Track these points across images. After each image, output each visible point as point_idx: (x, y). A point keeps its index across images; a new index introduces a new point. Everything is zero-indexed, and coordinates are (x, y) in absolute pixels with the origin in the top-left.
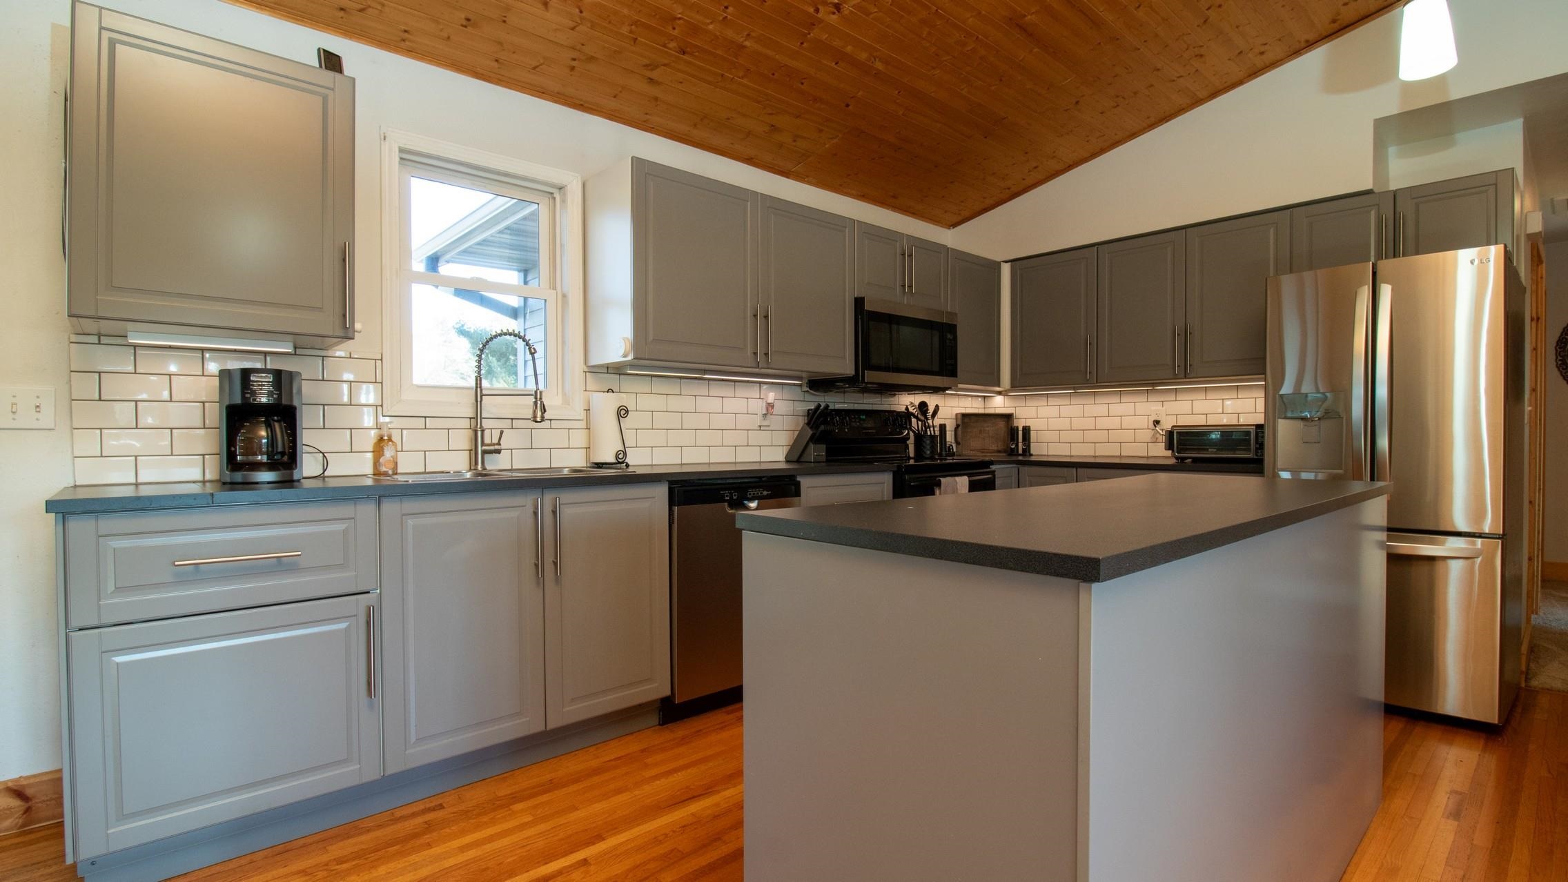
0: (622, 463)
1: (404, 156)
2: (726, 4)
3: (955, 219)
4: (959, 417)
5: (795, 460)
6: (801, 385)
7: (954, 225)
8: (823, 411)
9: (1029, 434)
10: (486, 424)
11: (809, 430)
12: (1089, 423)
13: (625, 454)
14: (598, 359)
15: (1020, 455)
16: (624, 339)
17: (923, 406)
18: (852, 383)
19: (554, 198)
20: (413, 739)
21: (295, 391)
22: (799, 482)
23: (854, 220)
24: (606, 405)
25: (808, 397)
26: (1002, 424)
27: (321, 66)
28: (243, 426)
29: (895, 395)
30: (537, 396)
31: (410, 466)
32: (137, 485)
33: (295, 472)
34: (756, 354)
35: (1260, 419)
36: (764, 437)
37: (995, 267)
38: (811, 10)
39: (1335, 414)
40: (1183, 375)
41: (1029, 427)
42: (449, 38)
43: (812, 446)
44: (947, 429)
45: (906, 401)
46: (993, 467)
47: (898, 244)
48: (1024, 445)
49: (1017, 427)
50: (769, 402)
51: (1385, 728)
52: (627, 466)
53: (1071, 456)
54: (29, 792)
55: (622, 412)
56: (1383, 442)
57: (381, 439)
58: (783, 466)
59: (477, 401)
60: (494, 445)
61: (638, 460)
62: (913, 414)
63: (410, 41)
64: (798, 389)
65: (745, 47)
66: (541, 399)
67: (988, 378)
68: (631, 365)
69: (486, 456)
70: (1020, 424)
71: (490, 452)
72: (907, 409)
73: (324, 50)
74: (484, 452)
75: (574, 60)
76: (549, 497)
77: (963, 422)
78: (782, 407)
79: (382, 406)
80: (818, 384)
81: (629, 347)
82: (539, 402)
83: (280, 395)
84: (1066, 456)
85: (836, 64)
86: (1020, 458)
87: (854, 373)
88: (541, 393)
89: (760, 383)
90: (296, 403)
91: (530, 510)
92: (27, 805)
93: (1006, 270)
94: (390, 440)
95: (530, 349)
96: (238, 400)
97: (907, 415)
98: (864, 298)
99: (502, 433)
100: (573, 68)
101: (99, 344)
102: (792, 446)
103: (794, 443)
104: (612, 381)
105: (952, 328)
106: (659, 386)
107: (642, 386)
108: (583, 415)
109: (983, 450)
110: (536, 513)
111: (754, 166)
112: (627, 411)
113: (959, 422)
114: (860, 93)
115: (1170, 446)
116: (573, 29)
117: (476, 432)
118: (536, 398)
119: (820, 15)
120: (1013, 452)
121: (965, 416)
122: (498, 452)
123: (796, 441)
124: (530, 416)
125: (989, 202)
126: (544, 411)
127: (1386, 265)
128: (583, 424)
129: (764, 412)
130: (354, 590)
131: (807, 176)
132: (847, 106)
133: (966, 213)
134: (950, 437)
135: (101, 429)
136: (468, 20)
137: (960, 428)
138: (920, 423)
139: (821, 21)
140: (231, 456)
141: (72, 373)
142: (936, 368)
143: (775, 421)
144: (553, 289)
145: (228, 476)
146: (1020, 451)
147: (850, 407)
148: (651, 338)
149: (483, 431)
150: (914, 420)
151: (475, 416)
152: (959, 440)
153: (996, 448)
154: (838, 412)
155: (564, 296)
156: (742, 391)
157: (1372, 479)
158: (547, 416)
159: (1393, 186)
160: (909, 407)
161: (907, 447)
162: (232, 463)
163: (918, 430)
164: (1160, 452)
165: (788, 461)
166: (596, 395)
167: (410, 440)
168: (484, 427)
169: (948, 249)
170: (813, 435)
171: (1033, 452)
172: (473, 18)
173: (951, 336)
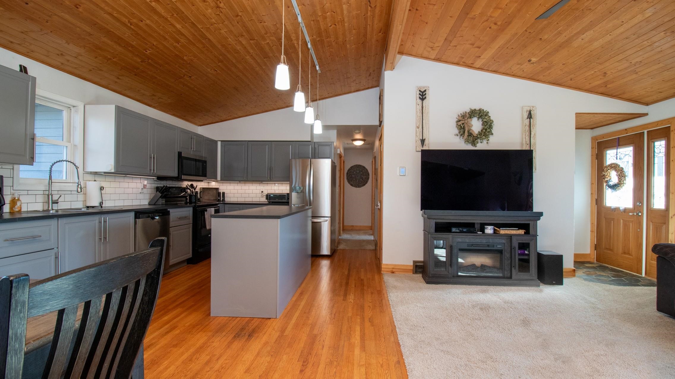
3: (201, 124)
4: (201, 189)
5: (153, 204)
6: (155, 179)
7: (201, 126)
8: (162, 187)
9: (224, 194)
11: (160, 194)
15: (221, 201)
16: (111, 165)
17: (193, 185)
18: (177, 178)
19: (71, 109)
22: (169, 211)
23: (178, 127)
24: (97, 186)
25: (157, 183)
26: (215, 191)
27: (20, 71)
34: (151, 170)
35: (288, 192)
36: (141, 197)
37: (216, 142)
39: (303, 192)
40: (270, 180)
41: (224, 192)
43: (161, 199)
44: (198, 193)
45: (186, 184)
46: (219, 205)
47: (190, 135)
48: (223, 198)
49: (220, 192)
50: (145, 184)
51: (312, 259)
53: (238, 201)
55: (102, 188)
56: (312, 198)
57: (14, 199)
58: (147, 207)
59: (49, 184)
60: (57, 200)
62: (188, 188)
67: (212, 177)
68: (114, 173)
69: (53, 204)
70: (221, 191)
71: (55, 203)
72: (186, 186)
73: (23, 66)
77: (203, 191)
78: (148, 186)
79: (13, 186)
81: (113, 167)
82: (79, 185)
84: (236, 201)
87: (177, 176)
89: (142, 178)
91: (97, 221)
93: (219, 144)
94: (19, 199)
95: (76, 167)
97: (185, 188)
98: (182, 152)
99: (61, 196)
102: (151, 199)
105: (205, 162)
109: (209, 200)
112: (103, 188)
113: (201, 191)
114: (187, 93)
115: (267, 199)
116: (100, 64)
117: (49, 195)
119: (184, 77)
120: (219, 200)
121: (203, 188)
122: (59, 202)
123: (154, 198)
127: (313, 160)
129: (142, 187)
132: (182, 95)
133: (206, 123)
134: (199, 196)
137: (202, 193)
138: (190, 191)
142: (201, 174)
143: (146, 191)
144: (69, 143)
146: (221, 200)
148: (120, 164)
149: (52, 196)
150: (188, 190)
151: (48, 190)
152: (201, 196)
153: (213, 199)
155: (75, 146)
156: (135, 181)
157: (310, 206)
159: (314, 141)
161: (187, 199)
163: (190, 193)
164: (264, 200)
165: (149, 204)
166: (90, 182)
167: (24, 199)
168: (52, 193)
169: (204, 136)
170: (161, 196)
171: (225, 200)
172: (64, 54)
173: (205, 164)
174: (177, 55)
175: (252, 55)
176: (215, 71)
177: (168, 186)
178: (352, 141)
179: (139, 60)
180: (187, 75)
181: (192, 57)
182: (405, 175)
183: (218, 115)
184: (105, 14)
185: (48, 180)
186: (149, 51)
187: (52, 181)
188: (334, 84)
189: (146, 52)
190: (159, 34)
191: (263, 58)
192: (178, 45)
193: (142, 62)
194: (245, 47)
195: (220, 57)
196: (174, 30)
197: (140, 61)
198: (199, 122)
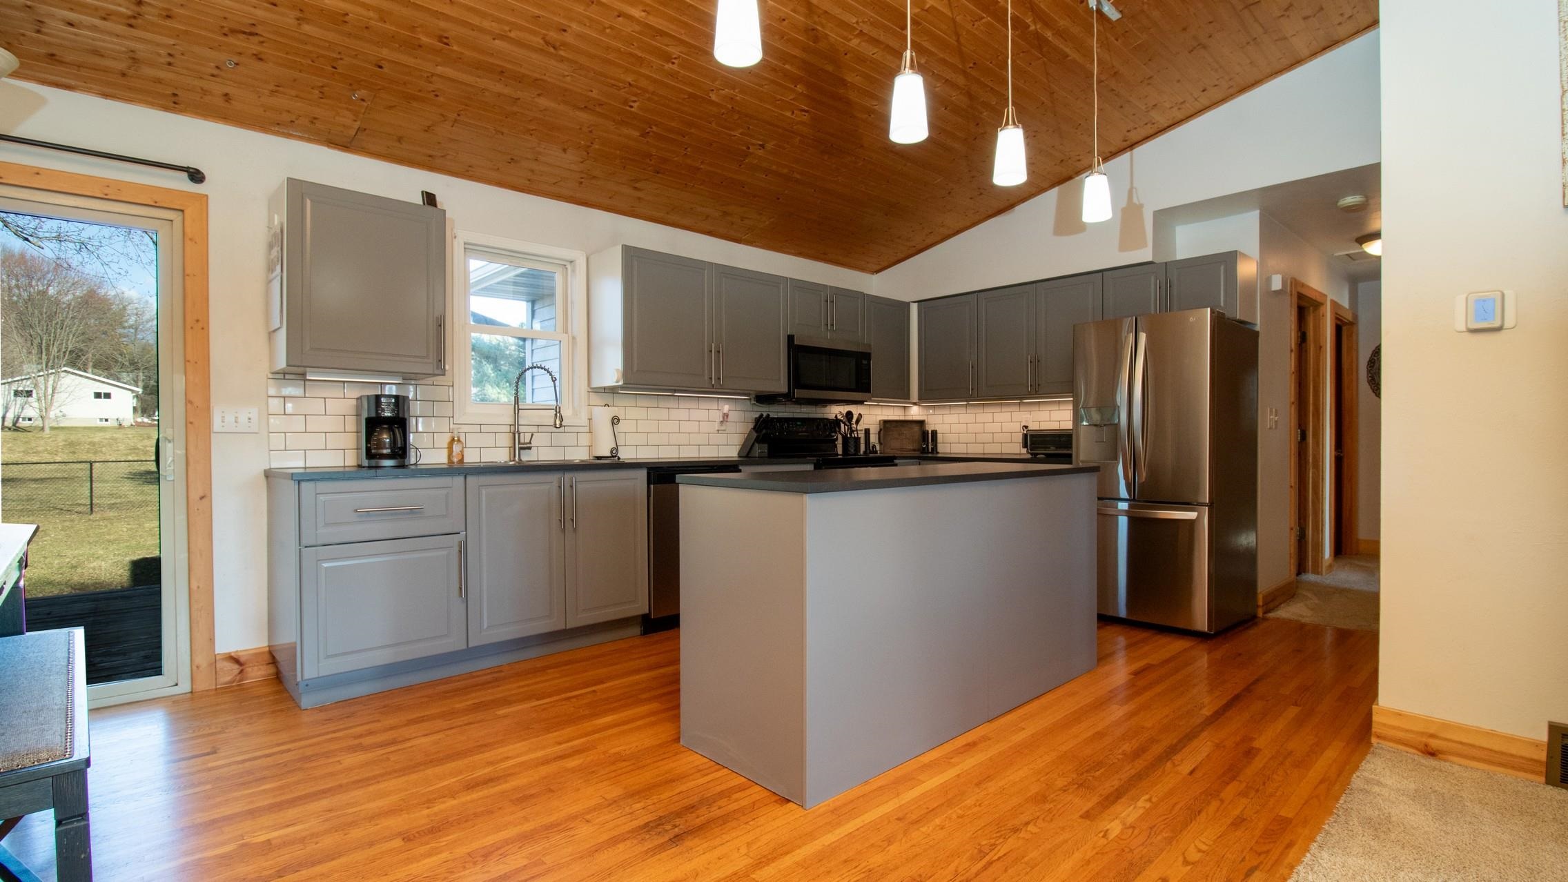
0: (615, 456)
1: (467, 246)
2: (686, 147)
3: (878, 267)
4: (882, 422)
5: (745, 455)
6: (750, 400)
7: (877, 272)
8: (764, 420)
9: (937, 436)
10: (522, 429)
11: (755, 433)
12: (979, 428)
13: (617, 450)
14: (598, 382)
15: (929, 453)
16: (617, 370)
17: (849, 414)
18: (787, 398)
19: (567, 268)
20: (485, 626)
21: (406, 408)
22: (741, 469)
23: (787, 278)
24: (603, 415)
25: (756, 408)
26: (916, 429)
27: (424, 204)
28: (375, 431)
29: (826, 406)
30: (557, 410)
31: (471, 458)
32: (305, 468)
33: (406, 460)
34: (711, 378)
36: (721, 438)
37: (907, 306)
38: (745, 148)
39: (1111, 421)
40: (1034, 393)
41: (936, 431)
42: (498, 169)
43: (757, 445)
44: (871, 432)
45: (836, 411)
46: (897, 462)
47: (822, 293)
48: (932, 445)
49: (928, 431)
50: (725, 412)
52: (619, 458)
53: (967, 453)
54: (242, 660)
55: (615, 421)
57: (453, 440)
58: (737, 459)
59: (515, 413)
60: (527, 443)
61: (626, 455)
62: (841, 420)
63: (472, 171)
64: (748, 402)
65: (701, 168)
66: (559, 412)
67: (900, 393)
68: (622, 388)
69: (522, 451)
70: (930, 428)
71: (524, 448)
72: (836, 417)
73: (427, 193)
74: (520, 449)
75: (582, 178)
76: (568, 475)
77: (884, 427)
78: (734, 416)
79: (453, 417)
80: (763, 399)
81: (620, 375)
82: (558, 415)
83: (398, 411)
85: (766, 176)
86: (930, 455)
87: (787, 391)
88: (560, 408)
89: (718, 398)
90: (406, 416)
91: (556, 484)
92: (241, 668)
93: (914, 309)
94: (459, 440)
95: (552, 378)
96: (373, 415)
97: (837, 422)
98: (794, 336)
99: (532, 435)
100: (581, 183)
101: (284, 379)
102: (743, 445)
103: (745, 442)
104: (608, 398)
105: (867, 356)
106: (642, 402)
107: (629, 402)
108: (587, 423)
109: (900, 450)
110: (560, 487)
111: (714, 236)
112: (619, 420)
113: (882, 427)
114: (786, 192)
115: (1025, 446)
116: (582, 162)
117: (514, 434)
118: (556, 411)
119: (751, 150)
120: (925, 450)
121: (886, 422)
122: (530, 448)
123: (747, 440)
124: (552, 423)
125: (901, 256)
126: (562, 420)
128: (587, 429)
129: (721, 419)
130: (451, 532)
131: (755, 242)
132: (778, 199)
133: (886, 264)
134: (874, 439)
135: (285, 433)
136: (512, 159)
137: (882, 432)
138: (846, 427)
139: (752, 154)
140: (368, 450)
141: (269, 398)
142: (854, 386)
143: (730, 427)
144: (566, 333)
145: (366, 463)
146: (930, 451)
147: (790, 415)
148: (635, 369)
149: (519, 434)
150: (842, 425)
151: (513, 423)
152: (882, 441)
153: (912, 448)
154: (780, 420)
155: (574, 338)
156: (704, 405)
158: (563, 423)
159: (1167, 259)
160: (838, 415)
161: (836, 446)
162: (370, 455)
163: (845, 433)
164: (1018, 449)
165: (740, 457)
166: (596, 408)
167: (471, 440)
168: (520, 431)
169: (864, 294)
170: (757, 437)
171: (939, 450)
172: (515, 158)
173: (865, 362)
174: (691, 95)
175: (861, 31)
176: (806, 114)
177: (772, 415)
178: (1357, 245)
179: (636, 134)
180: (753, 144)
181: (726, 90)
182: (1497, 324)
183: (899, 238)
184: (497, 41)
185: (513, 406)
186: (635, 105)
187: (520, 407)
188: (1205, 47)
189: (632, 107)
190: (619, 50)
191: (899, 30)
192: (675, 67)
193: (642, 135)
194: (826, 12)
195: (787, 66)
196: (637, 28)
197: (638, 134)
198: (868, 263)
